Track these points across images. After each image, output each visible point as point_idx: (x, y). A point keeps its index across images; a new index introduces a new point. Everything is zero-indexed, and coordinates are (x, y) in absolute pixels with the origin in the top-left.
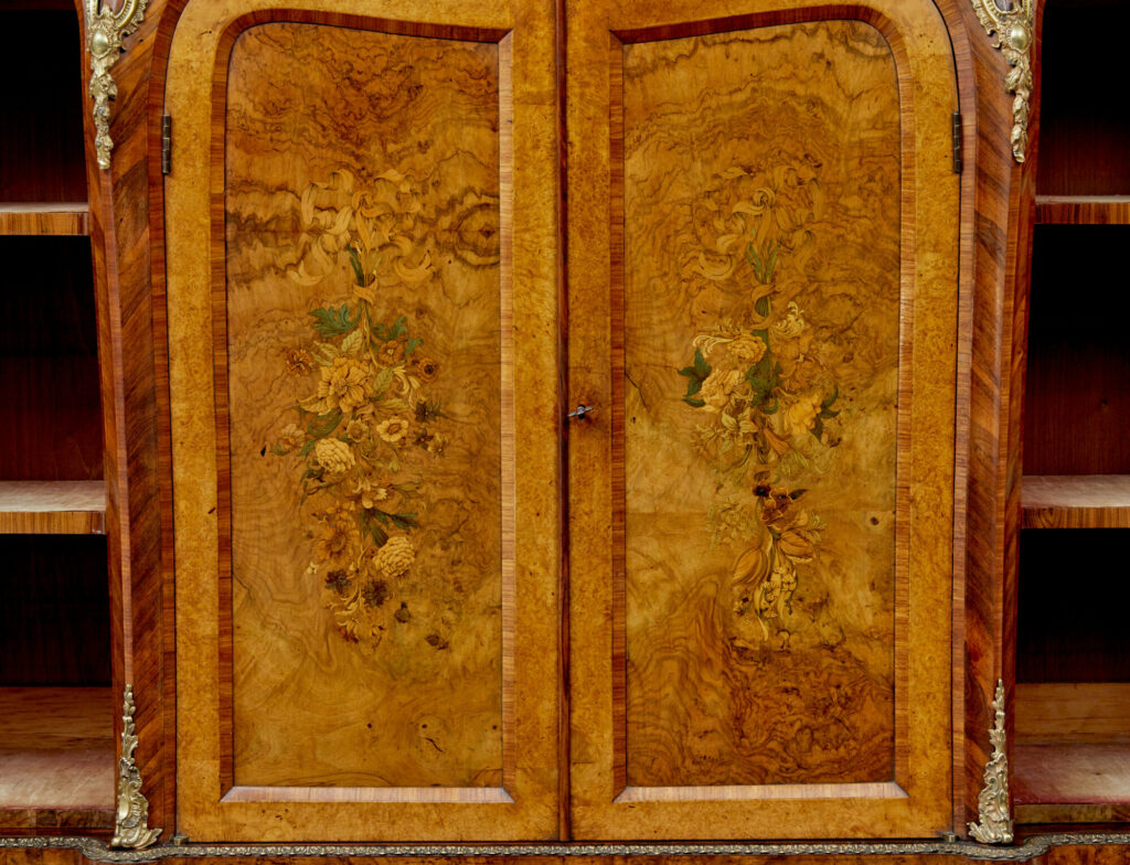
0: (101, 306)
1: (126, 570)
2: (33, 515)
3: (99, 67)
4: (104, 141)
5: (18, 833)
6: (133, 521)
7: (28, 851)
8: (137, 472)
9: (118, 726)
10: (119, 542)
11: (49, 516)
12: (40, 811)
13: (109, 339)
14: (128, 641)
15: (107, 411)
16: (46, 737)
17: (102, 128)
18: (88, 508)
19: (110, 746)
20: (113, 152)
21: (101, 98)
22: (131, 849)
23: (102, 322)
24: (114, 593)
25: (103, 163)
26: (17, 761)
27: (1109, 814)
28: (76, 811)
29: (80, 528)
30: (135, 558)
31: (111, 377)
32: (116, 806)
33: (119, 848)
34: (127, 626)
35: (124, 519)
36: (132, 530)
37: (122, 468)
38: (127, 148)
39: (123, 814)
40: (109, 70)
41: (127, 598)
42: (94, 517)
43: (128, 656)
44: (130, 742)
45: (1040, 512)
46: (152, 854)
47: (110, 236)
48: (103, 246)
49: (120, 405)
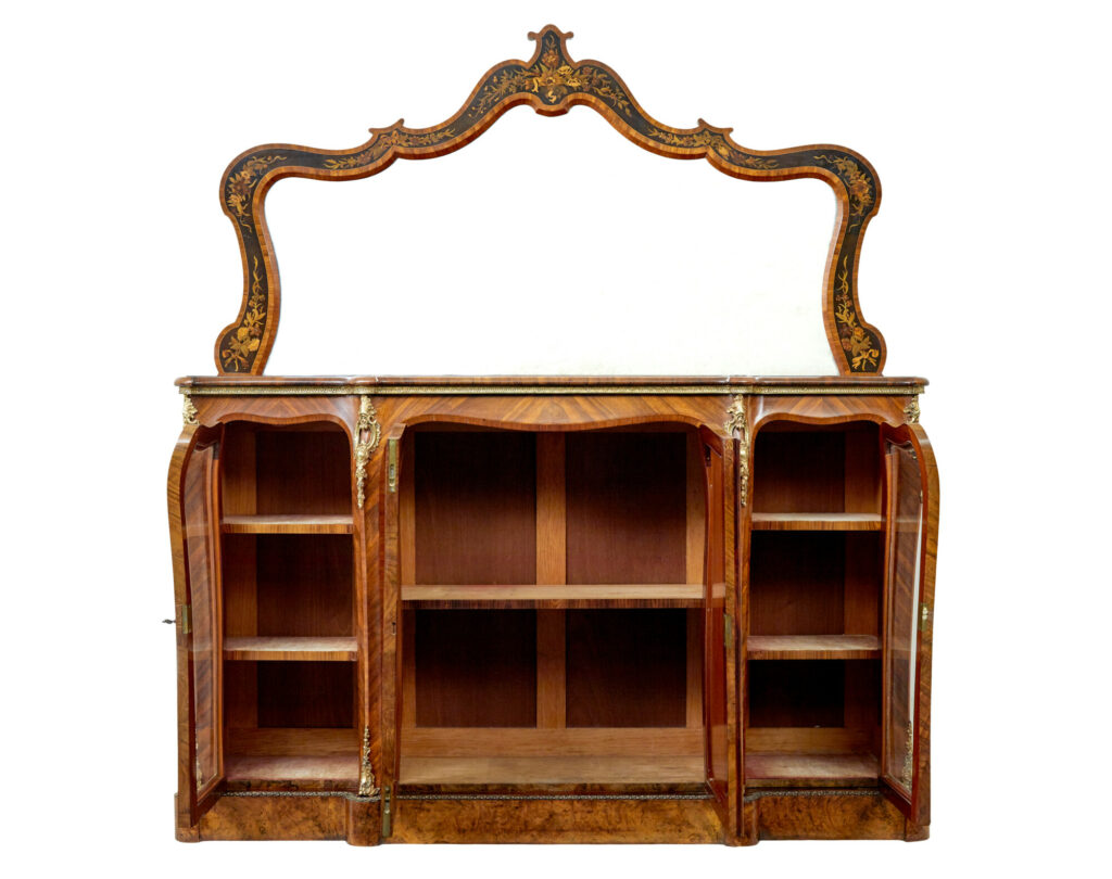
0: (358, 565)
1: (366, 677)
2: (325, 653)
3: (360, 465)
4: (361, 496)
5: (317, 790)
6: (370, 655)
7: (322, 798)
8: (372, 635)
9: (360, 744)
10: (363, 664)
11: (332, 653)
12: (326, 781)
13: (361, 579)
14: (367, 707)
15: (359, 609)
16: (321, 751)
17: (360, 491)
18: (348, 649)
19: (358, 754)
20: (365, 501)
21: (360, 479)
22: (367, 796)
23: (358, 571)
24: (360, 687)
25: (360, 505)
26: (310, 761)
27: (787, 783)
28: (341, 781)
29: (345, 658)
30: (370, 671)
31: (362, 594)
32: (360, 778)
33: (362, 796)
34: (367, 700)
35: (366, 655)
36: (370, 660)
37: (366, 633)
38: (371, 499)
39: (364, 780)
40: (364, 467)
41: (366, 689)
42: (352, 654)
43: (367, 713)
44: (366, 750)
45: (756, 653)
46: (376, 799)
47: (363, 536)
48: (360, 540)
49: (365, 606)
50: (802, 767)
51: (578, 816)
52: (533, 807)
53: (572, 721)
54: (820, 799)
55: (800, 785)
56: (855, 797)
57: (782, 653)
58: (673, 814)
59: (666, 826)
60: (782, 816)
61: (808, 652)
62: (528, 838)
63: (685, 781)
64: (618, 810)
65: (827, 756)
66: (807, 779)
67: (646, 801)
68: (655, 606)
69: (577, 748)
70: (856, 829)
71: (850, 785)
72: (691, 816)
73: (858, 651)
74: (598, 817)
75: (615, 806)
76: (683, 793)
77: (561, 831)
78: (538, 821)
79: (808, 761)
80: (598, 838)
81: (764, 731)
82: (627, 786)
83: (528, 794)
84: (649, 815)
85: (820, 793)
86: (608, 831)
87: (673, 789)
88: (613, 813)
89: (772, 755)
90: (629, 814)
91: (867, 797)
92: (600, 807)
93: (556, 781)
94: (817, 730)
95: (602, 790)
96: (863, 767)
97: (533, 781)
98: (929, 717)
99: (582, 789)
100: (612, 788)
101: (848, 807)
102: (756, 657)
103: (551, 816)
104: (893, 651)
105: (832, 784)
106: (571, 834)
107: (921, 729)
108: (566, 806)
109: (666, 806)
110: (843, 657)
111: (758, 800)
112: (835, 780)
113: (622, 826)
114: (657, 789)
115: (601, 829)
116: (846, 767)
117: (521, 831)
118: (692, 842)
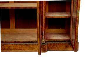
50: (57, 36)
51: (14, 47)
52: (6, 45)
53: (16, 27)
54: (59, 44)
55: (56, 41)
56: (65, 44)
57: (52, 17)
58: (32, 46)
59: (30, 49)
60: (52, 47)
61: (57, 17)
62: (5, 51)
63: (34, 40)
64: (21, 46)
65: (62, 34)
66: (57, 40)
67: (26, 44)
68: (28, 8)
69: (17, 32)
70: (65, 49)
71: (64, 41)
72: (35, 47)
73: (67, 17)
74: (18, 47)
75: (21, 45)
76: (34, 43)
77: (11, 50)
78: (7, 48)
79: (58, 35)
80: (18, 51)
81: (51, 29)
82: (23, 41)
83: (5, 43)
84: (27, 47)
85: (59, 43)
86: (20, 50)
87: (32, 42)
88: (20, 46)
89: (52, 34)
90: (23, 47)
91: (67, 43)
92: (18, 45)
93: (11, 40)
94: (60, 29)
95: (19, 42)
96: (67, 36)
97: (6, 40)
98: (78, 32)
99: (15, 42)
100: (21, 42)
101: (64, 45)
102: (48, 18)
103: (9, 47)
104: (73, 17)
105: (61, 41)
106: (13, 50)
107: (76, 34)
108: (12, 45)
109: (30, 45)
110: (64, 18)
111: (47, 44)
112: (62, 40)
113: (22, 49)
114: (29, 42)
115: (18, 49)
116: (64, 37)
117: (4, 50)
118: (35, 52)
